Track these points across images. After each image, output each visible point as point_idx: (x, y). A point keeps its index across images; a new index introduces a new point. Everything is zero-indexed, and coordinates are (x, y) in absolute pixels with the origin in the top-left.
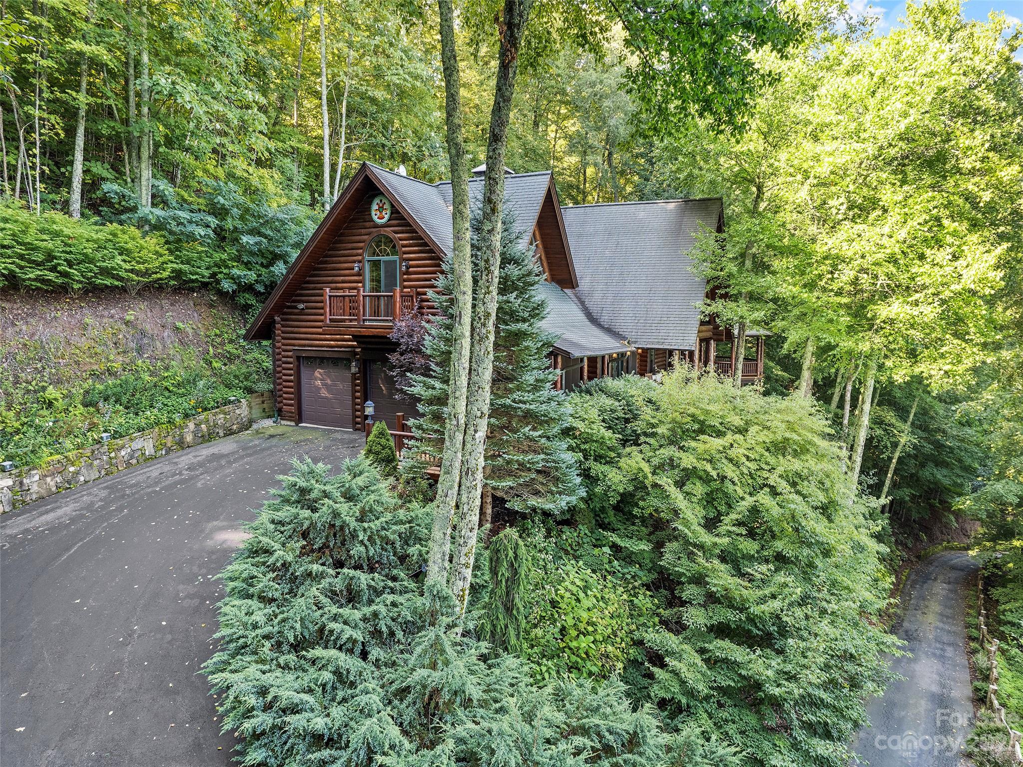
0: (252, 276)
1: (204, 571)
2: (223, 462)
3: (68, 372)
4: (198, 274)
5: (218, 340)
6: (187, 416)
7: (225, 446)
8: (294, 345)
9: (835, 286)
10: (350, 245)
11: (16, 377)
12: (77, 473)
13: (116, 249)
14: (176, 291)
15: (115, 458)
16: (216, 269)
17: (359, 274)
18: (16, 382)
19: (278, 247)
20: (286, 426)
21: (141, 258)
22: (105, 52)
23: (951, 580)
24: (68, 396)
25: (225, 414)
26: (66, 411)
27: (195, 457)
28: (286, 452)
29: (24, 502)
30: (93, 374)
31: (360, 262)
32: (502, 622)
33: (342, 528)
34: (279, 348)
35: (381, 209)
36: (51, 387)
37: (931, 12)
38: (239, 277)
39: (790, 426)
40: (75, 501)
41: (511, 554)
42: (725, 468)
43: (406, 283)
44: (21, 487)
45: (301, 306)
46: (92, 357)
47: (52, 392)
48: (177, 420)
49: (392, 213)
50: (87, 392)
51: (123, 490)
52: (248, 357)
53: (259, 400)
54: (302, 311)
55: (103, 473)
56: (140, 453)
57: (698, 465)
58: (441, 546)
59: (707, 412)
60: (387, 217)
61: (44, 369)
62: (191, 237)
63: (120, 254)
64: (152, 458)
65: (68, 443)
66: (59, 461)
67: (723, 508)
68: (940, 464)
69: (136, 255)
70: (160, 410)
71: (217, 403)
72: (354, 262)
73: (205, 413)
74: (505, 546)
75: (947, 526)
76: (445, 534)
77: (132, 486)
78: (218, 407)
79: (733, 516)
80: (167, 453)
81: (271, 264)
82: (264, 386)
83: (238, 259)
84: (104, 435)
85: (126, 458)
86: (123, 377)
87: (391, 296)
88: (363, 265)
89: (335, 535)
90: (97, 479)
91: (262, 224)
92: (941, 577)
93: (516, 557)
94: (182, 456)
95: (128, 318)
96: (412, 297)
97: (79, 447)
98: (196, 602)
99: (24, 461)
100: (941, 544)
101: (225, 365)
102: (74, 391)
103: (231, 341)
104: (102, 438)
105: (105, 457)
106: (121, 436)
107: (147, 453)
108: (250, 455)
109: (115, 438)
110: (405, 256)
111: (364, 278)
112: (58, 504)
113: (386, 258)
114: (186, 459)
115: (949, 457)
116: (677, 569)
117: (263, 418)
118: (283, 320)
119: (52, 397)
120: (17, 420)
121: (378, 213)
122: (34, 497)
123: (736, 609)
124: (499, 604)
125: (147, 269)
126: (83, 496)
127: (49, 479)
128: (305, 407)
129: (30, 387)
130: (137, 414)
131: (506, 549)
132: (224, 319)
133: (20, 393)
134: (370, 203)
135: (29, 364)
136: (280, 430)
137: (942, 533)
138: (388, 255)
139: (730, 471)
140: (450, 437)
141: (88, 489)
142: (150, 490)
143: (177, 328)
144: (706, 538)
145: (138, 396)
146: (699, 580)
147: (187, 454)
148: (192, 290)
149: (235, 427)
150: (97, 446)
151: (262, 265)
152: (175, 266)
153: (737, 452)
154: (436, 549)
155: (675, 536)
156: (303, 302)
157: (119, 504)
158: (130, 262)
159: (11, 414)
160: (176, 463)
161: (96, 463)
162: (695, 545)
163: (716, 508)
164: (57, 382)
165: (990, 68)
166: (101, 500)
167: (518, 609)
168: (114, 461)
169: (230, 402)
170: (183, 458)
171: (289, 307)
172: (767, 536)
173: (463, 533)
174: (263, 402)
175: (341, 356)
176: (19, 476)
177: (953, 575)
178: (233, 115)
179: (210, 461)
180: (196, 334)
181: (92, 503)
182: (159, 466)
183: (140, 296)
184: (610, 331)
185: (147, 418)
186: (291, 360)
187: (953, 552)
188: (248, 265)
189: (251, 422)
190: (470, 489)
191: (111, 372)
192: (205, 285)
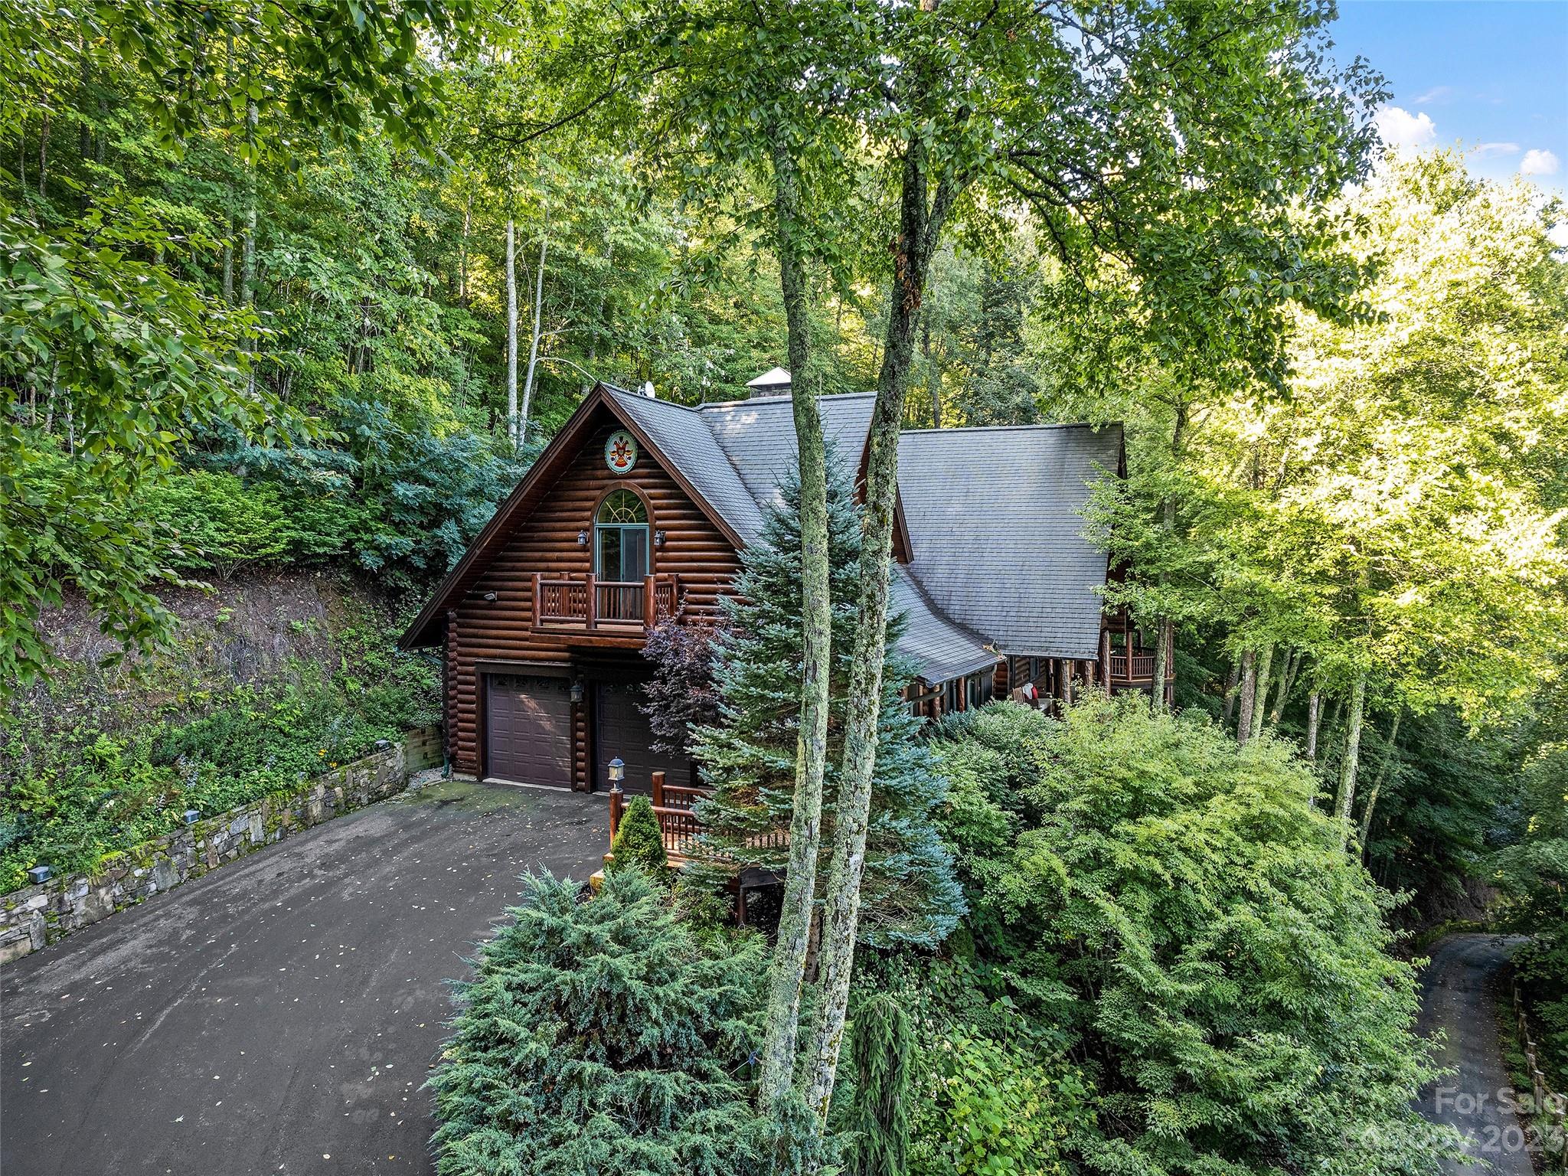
0: (407, 543)
1: (378, 1056)
2: (377, 853)
3: (129, 709)
4: (325, 544)
5: (354, 645)
6: (313, 775)
7: (373, 823)
8: (477, 656)
9: (1311, 568)
10: (570, 505)
11: (49, 721)
12: (147, 878)
13: (205, 511)
14: (290, 571)
15: (205, 849)
16: (352, 535)
17: (584, 549)
18: (50, 730)
19: (447, 497)
20: (462, 784)
21: (242, 523)
22: (200, 215)
23: (1469, 984)
24: (130, 748)
25: (371, 767)
26: (127, 774)
27: (330, 842)
28: (475, 833)
29: (63, 931)
30: (169, 713)
31: (586, 530)
32: (877, 1143)
33: (621, 997)
34: (454, 660)
35: (621, 450)
36: (104, 735)
37: (1426, 169)
38: (389, 546)
39: (1269, 793)
40: (148, 927)
41: (889, 1034)
42: (1181, 867)
43: (659, 564)
44: (59, 908)
45: (491, 596)
46: (165, 684)
47: (105, 744)
48: (300, 782)
49: (638, 458)
50: (158, 741)
51: (222, 905)
52: (400, 670)
53: (418, 741)
54: (492, 605)
55: (185, 875)
56: (241, 839)
57: (1141, 863)
58: (784, 1027)
59: (1142, 774)
60: (630, 464)
61: (93, 706)
62: (321, 489)
63: (212, 519)
64: (261, 846)
65: (134, 832)
66: (119, 861)
67: (1181, 930)
68: (1437, 799)
69: (237, 519)
70: (272, 767)
71: (359, 751)
72: (578, 530)
73: (341, 769)
74: (881, 1022)
75: (1450, 894)
76: (791, 1008)
77: (235, 899)
78: (360, 758)
79: (1203, 946)
80: (283, 837)
81: (436, 523)
82: (426, 717)
83: (383, 518)
84: (189, 813)
85: (220, 849)
86: (214, 715)
87: (641, 587)
88: (592, 535)
89: (609, 1008)
90: (175, 886)
91: (423, 465)
92: (1451, 982)
93: (896, 1038)
94: (307, 841)
95: (221, 618)
96: (671, 586)
97: (151, 835)
98: (374, 1114)
99: (67, 864)
100: (1443, 923)
101: (366, 685)
102: (137, 739)
103: (374, 647)
104: (185, 818)
105: (189, 850)
106: (215, 814)
107: (253, 839)
108: (416, 839)
109: (204, 817)
110: (658, 523)
111: (593, 555)
112: (120, 934)
113: (628, 525)
114: (315, 848)
115: (1448, 788)
116: (1126, 1035)
117: (424, 768)
118: (460, 616)
119: (104, 752)
120: (50, 793)
121: (617, 457)
122: (79, 921)
123: (1225, 1102)
124: (870, 1112)
125: (251, 541)
126: (157, 918)
127: (102, 892)
128: (494, 751)
129: (72, 738)
130: (237, 775)
131: (881, 1027)
132: (361, 612)
133: (55, 747)
134: (604, 441)
135: (69, 700)
136: (456, 791)
137: (1443, 905)
138: (631, 520)
139: (1190, 871)
140: (798, 855)
141: (164, 905)
142: (267, 906)
143: (294, 630)
144: (1168, 985)
145: (237, 744)
146: (1163, 1053)
147: (315, 838)
148: (314, 567)
149: (385, 788)
150: (178, 833)
151: (421, 526)
152: (293, 534)
153: (1197, 838)
154: (777, 1032)
155: (1116, 979)
156: (494, 589)
157: (221, 932)
158: (226, 531)
159: (42, 784)
160: (301, 856)
161: (175, 860)
162: (1151, 997)
163: (1169, 929)
164: (112, 727)
165: (1520, 254)
166: (189, 926)
167: (900, 1119)
168: (203, 855)
169: (378, 748)
170: (310, 845)
171: (470, 597)
172: (1250, 973)
173: (827, 1011)
174: (424, 744)
175: (555, 674)
176: (58, 890)
177: (1470, 975)
178: (389, 304)
179: (356, 851)
180: (321, 638)
181: (176, 933)
182: (273, 860)
183: (237, 581)
184: (965, 629)
185: (254, 783)
186: (473, 678)
187: (1462, 936)
188: (400, 528)
189: (408, 776)
190: (838, 944)
191: (193, 706)
192: (334, 559)
